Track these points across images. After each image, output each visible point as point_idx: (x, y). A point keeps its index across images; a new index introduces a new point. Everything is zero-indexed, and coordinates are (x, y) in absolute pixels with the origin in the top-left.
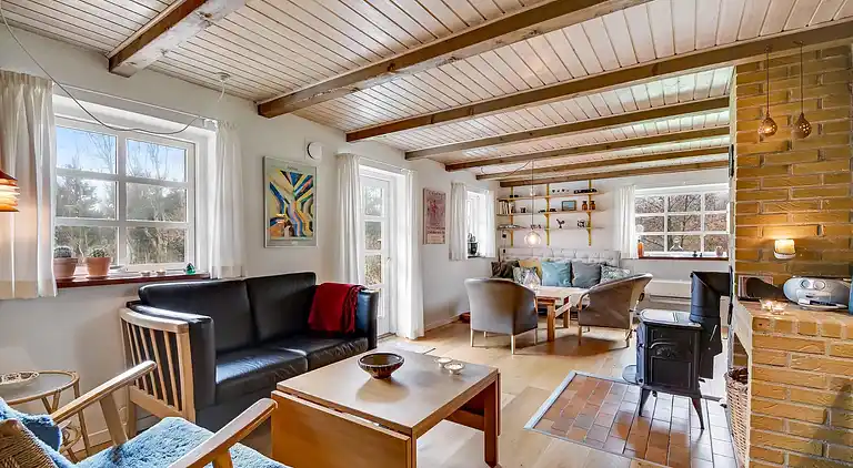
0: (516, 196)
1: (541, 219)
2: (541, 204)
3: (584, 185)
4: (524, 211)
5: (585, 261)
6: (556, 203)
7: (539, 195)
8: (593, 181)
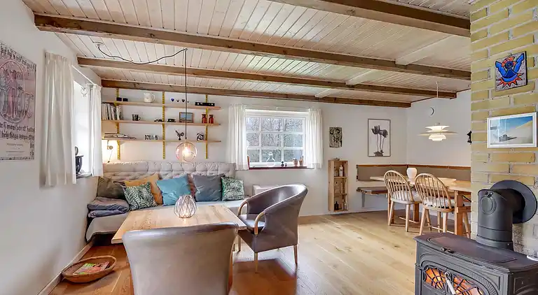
0: (126, 100)
1: (157, 129)
2: (157, 112)
3: (202, 98)
4: (136, 118)
5: (203, 174)
6: (173, 113)
7: (153, 102)
8: (209, 96)
